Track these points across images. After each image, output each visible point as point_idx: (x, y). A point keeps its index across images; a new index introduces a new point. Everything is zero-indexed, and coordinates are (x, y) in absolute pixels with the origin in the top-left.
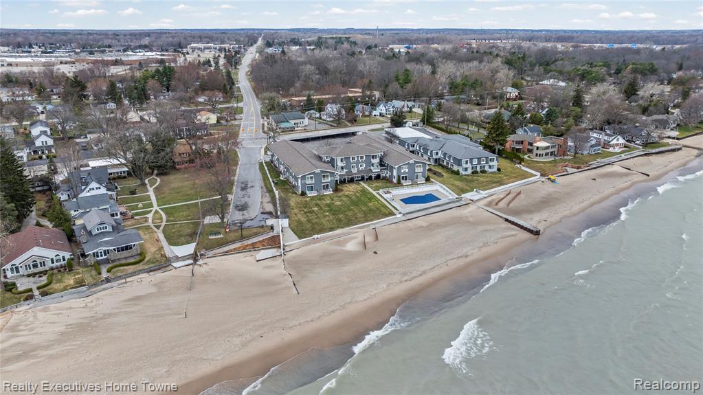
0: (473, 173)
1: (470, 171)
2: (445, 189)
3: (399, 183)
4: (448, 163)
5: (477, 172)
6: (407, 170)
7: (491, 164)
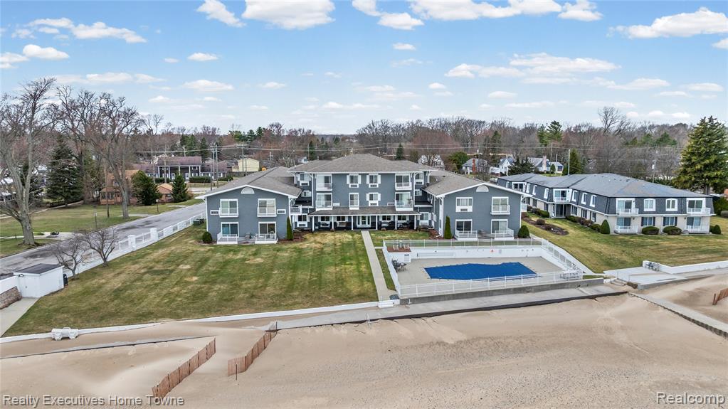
0: (645, 232)
1: (636, 227)
2: (563, 258)
3: (449, 235)
4: (585, 212)
5: (654, 231)
6: (470, 209)
7: (692, 213)
